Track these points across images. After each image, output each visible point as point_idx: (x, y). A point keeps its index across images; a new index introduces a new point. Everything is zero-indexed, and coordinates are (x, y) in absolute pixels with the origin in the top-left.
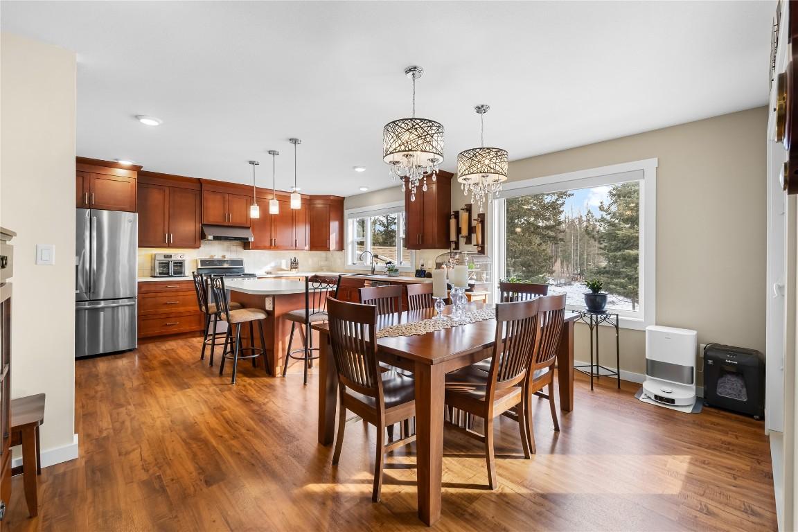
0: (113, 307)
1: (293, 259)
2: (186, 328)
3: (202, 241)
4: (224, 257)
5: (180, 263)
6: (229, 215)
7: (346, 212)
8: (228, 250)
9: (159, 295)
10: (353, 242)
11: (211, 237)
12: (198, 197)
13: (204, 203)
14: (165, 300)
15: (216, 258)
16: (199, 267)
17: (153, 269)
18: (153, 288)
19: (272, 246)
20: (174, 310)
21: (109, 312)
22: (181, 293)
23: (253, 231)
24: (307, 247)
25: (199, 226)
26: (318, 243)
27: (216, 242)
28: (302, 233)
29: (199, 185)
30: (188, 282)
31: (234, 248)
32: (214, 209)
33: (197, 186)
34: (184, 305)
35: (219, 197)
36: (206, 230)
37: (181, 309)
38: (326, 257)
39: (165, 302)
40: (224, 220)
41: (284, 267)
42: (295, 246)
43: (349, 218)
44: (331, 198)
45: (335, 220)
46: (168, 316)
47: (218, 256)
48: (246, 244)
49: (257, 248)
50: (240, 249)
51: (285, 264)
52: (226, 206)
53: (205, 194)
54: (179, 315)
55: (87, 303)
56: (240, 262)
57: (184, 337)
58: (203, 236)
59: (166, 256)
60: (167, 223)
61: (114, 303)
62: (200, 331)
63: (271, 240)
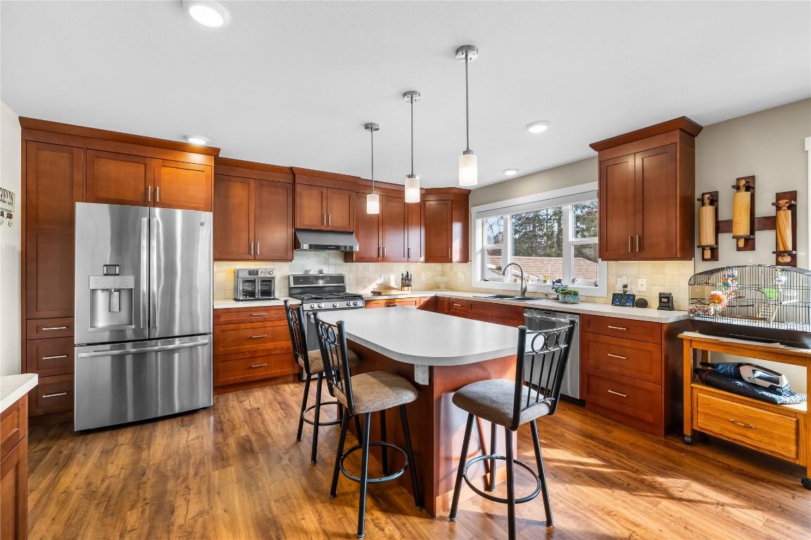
0: (190, 347)
1: (405, 274)
2: (275, 372)
3: (295, 252)
4: (321, 272)
5: (267, 281)
6: (328, 216)
7: (473, 210)
8: (327, 263)
9: (243, 326)
10: (482, 251)
11: (306, 246)
12: (290, 191)
13: (298, 201)
14: (249, 333)
15: (312, 273)
16: (292, 285)
17: (236, 289)
18: (234, 318)
19: (381, 258)
20: (261, 346)
21: (186, 354)
22: (269, 324)
23: (357, 236)
24: (423, 259)
25: (291, 231)
26: (437, 253)
27: (312, 253)
28: (415, 238)
29: (291, 176)
30: (278, 308)
31: (332, 260)
32: (310, 209)
33: (289, 179)
34: (274, 339)
35: (315, 192)
36: (301, 236)
37: (270, 345)
38: (442, 271)
39: (250, 336)
40: (323, 224)
41: (393, 284)
42: (407, 256)
43: (478, 218)
44: (455, 191)
45: (459, 221)
46: (253, 356)
47: (314, 272)
48: (348, 256)
49: (362, 259)
50: (340, 261)
51: (394, 281)
52: (324, 204)
53: (298, 188)
54: (268, 354)
55: (159, 341)
56: (341, 279)
57: (273, 383)
58: (296, 245)
59: (251, 272)
60: (252, 228)
61: (191, 341)
62: (294, 375)
63: (379, 248)
